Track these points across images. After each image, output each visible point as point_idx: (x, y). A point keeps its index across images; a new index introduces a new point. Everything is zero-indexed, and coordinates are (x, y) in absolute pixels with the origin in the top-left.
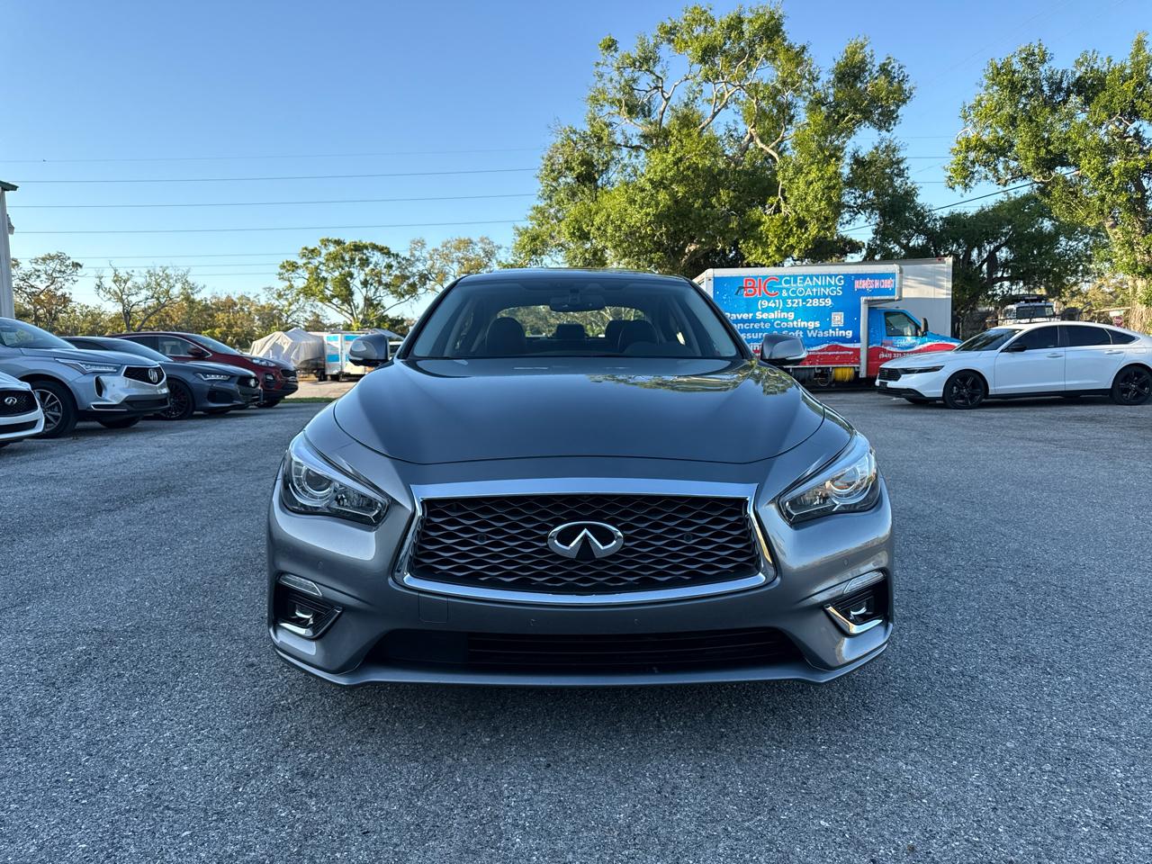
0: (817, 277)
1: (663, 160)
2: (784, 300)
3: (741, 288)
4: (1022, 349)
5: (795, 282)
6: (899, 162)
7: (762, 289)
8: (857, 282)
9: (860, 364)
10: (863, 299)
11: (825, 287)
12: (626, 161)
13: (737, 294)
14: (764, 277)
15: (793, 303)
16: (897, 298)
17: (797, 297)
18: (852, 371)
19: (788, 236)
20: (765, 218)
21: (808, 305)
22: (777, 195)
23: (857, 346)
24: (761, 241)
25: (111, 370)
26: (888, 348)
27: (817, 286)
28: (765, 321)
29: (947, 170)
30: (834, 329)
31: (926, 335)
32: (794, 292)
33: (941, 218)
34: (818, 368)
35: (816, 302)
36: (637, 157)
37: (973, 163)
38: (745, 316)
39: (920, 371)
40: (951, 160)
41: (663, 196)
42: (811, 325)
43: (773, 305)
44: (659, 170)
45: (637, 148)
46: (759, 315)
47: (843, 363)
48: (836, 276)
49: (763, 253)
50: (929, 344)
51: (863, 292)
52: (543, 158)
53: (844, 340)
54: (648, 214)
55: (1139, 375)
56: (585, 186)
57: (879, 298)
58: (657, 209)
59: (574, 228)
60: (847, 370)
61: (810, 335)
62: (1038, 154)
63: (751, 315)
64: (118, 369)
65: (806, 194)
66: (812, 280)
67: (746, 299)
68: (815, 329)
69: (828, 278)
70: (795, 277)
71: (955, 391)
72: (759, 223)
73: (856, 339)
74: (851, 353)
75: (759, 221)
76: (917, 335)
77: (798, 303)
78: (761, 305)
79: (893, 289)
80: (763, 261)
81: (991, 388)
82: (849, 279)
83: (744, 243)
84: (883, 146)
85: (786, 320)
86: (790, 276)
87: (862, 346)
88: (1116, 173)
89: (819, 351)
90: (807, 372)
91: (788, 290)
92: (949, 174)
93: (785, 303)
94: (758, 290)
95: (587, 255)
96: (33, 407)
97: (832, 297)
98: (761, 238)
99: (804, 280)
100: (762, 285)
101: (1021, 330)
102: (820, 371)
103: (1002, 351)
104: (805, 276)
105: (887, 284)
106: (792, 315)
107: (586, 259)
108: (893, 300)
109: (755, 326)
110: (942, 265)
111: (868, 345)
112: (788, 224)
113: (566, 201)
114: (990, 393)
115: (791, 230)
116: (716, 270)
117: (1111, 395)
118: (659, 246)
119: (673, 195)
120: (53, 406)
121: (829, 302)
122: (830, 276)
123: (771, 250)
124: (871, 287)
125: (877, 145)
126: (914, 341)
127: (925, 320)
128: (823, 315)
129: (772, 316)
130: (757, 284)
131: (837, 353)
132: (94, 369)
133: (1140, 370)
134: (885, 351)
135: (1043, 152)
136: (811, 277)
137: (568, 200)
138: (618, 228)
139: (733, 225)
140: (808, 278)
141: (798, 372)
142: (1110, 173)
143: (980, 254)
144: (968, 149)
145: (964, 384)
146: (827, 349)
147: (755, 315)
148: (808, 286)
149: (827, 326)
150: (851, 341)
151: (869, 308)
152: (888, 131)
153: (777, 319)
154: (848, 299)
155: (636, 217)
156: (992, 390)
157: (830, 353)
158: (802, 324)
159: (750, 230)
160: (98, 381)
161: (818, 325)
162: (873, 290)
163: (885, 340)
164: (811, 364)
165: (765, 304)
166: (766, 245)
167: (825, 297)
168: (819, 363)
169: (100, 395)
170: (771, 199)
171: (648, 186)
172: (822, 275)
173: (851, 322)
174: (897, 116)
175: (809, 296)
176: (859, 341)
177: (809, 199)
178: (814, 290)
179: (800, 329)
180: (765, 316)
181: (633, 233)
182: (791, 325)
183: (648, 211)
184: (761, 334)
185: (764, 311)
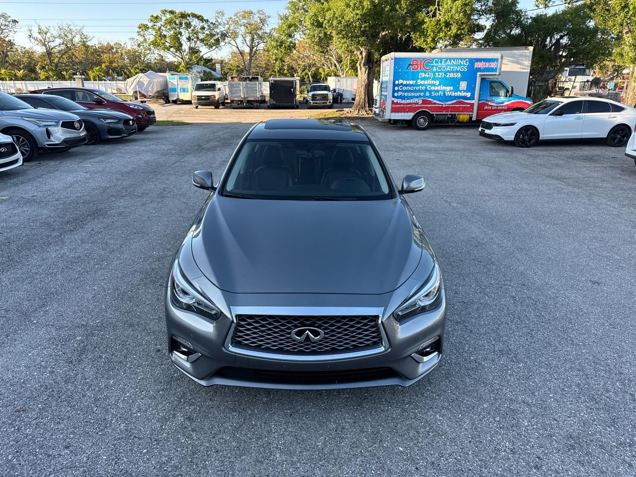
0: (454, 59)
2: (434, 73)
3: (409, 65)
4: (561, 115)
5: (441, 62)
7: (422, 66)
8: (476, 63)
9: (473, 112)
10: (479, 74)
11: (457, 66)
13: (407, 68)
14: (424, 59)
15: (439, 75)
16: (498, 74)
17: (442, 72)
18: (468, 116)
19: (439, 32)
20: (427, 20)
21: (447, 76)
22: (435, 5)
23: (472, 102)
24: (423, 33)
25: (54, 123)
26: (490, 103)
27: (453, 65)
28: (422, 85)
30: (461, 91)
31: (511, 96)
32: (440, 68)
33: (531, 18)
34: (450, 114)
35: (452, 75)
38: (411, 82)
39: (503, 125)
42: (448, 88)
43: (428, 76)
46: (419, 82)
47: (464, 112)
48: (465, 59)
49: (424, 41)
50: (513, 101)
51: (479, 70)
53: (465, 98)
54: (357, 14)
55: (623, 129)
57: (487, 73)
58: (363, 11)
59: (314, 20)
60: (466, 116)
61: (447, 95)
63: (415, 81)
64: (58, 123)
65: (452, 7)
66: (451, 61)
67: (413, 72)
68: (450, 91)
69: (460, 60)
70: (441, 59)
71: (521, 137)
72: (423, 22)
73: (472, 98)
74: (468, 106)
75: (423, 20)
76: (506, 96)
77: (442, 75)
78: (421, 76)
79: (496, 68)
80: (424, 46)
81: (541, 136)
82: (472, 61)
83: (413, 34)
85: (434, 85)
86: (438, 58)
87: (475, 102)
89: (451, 104)
90: (444, 116)
91: (436, 67)
93: (434, 75)
94: (419, 66)
96: (15, 152)
97: (461, 72)
98: (423, 32)
99: (446, 61)
100: (422, 64)
101: (562, 102)
102: (450, 116)
103: (550, 115)
104: (447, 59)
105: (493, 65)
106: (437, 83)
108: (496, 75)
109: (417, 89)
110: (526, 51)
111: (479, 100)
112: (440, 25)
114: (540, 139)
115: (441, 28)
116: (396, 53)
117: (606, 141)
118: (364, 33)
120: (24, 144)
121: (459, 75)
122: (461, 59)
123: (429, 40)
124: (484, 67)
126: (505, 99)
127: (512, 87)
128: (455, 83)
129: (426, 82)
130: (419, 63)
131: (461, 105)
132: (44, 123)
133: (623, 127)
134: (488, 105)
136: (450, 59)
138: (340, 22)
139: (408, 23)
140: (449, 60)
141: (438, 116)
142: (628, 7)
143: (551, 40)
145: (527, 133)
146: (456, 103)
147: (417, 82)
148: (448, 65)
149: (457, 89)
150: (469, 99)
151: (482, 78)
153: (429, 85)
154: (470, 74)
155: (350, 15)
156: (542, 136)
157: (457, 106)
158: (443, 88)
159: (417, 26)
160: (47, 131)
161: (452, 89)
163: (489, 98)
164: (446, 112)
165: (423, 75)
166: (426, 36)
167: (457, 72)
168: (451, 112)
169: (49, 138)
170: (432, 8)
172: (456, 59)
173: (470, 88)
175: (448, 71)
176: (473, 99)
177: (453, 11)
178: (452, 68)
179: (441, 91)
180: (422, 82)
181: (348, 25)
182: (436, 88)
183: (357, 12)
184: (419, 93)
185: (422, 79)
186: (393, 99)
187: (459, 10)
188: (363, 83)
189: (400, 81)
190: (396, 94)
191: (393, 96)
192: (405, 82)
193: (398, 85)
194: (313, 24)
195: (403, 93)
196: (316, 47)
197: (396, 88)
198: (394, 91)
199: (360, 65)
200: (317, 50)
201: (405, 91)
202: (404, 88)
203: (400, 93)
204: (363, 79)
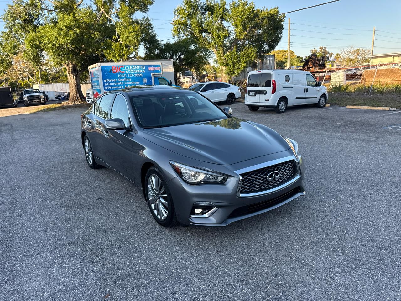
0: (136, 66)
1: (69, 19)
2: (127, 74)
3: (111, 70)
4: (206, 91)
5: (130, 68)
6: (151, 25)
7: (119, 70)
8: (149, 68)
10: (152, 74)
11: (139, 69)
12: (47, 15)
13: (110, 72)
14: (119, 66)
15: (130, 75)
16: (162, 73)
17: (131, 73)
19: (123, 51)
20: (113, 43)
21: (135, 76)
22: (116, 35)
27: (137, 69)
28: (121, 82)
29: (172, 30)
30: (144, 84)
32: (130, 71)
35: (137, 75)
36: (51, 14)
37: (180, 29)
38: (114, 80)
40: (172, 27)
41: (71, 32)
43: (123, 76)
44: (68, 22)
45: (51, 11)
46: (119, 80)
48: (143, 66)
49: (113, 56)
51: (151, 72)
52: (5, 11)
54: (67, 40)
55: (232, 96)
56: (29, 25)
57: (156, 73)
58: (71, 38)
62: (199, 28)
63: (116, 80)
65: (129, 36)
66: (135, 67)
67: (114, 74)
68: (138, 84)
69: (140, 67)
70: (129, 66)
72: (111, 45)
77: (132, 75)
78: (119, 76)
79: (160, 70)
80: (113, 59)
82: (147, 67)
84: (145, 18)
85: (128, 81)
86: (127, 66)
88: (222, 37)
91: (127, 71)
92: (172, 32)
93: (127, 76)
95: (34, 54)
97: (142, 73)
98: (112, 51)
100: (119, 69)
101: (204, 85)
103: (200, 91)
104: (133, 66)
105: (158, 69)
106: (130, 80)
107: (34, 55)
108: (161, 74)
109: (118, 84)
110: (170, 62)
112: (122, 46)
113: (20, 31)
115: (123, 48)
116: (101, 63)
119: (75, 32)
121: (141, 75)
122: (141, 66)
123: (116, 55)
124: (154, 70)
125: (143, 18)
127: (170, 80)
128: (140, 79)
129: (123, 80)
130: (117, 69)
133: (232, 94)
135: (200, 28)
136: (135, 66)
137: (21, 30)
138: (54, 45)
139: (101, 45)
140: (134, 67)
144: (179, 24)
147: (117, 80)
148: (134, 69)
149: (142, 83)
151: (154, 77)
152: (145, 13)
153: (126, 81)
154: (147, 74)
155: (62, 40)
158: (134, 83)
159: (108, 48)
161: (139, 83)
162: (155, 71)
165: (121, 76)
166: (114, 53)
167: (140, 73)
170: (114, 37)
171: (64, 28)
172: (138, 66)
173: (149, 82)
174: (148, 8)
175: (135, 73)
177: (130, 38)
178: (136, 71)
179: (133, 85)
180: (121, 80)
181: (61, 47)
182: (130, 83)
183: (67, 38)
184: (120, 87)
185: (120, 78)
186: (105, 91)
187: (134, 38)
188: (73, 84)
189: (107, 80)
190: (106, 88)
191: (105, 89)
192: (110, 81)
193: (106, 83)
194: (32, 46)
195: (111, 87)
196: (33, 63)
197: (106, 84)
198: (105, 86)
199: (69, 73)
200: (33, 65)
201: (112, 86)
202: (111, 84)
203: (109, 88)
204: (72, 81)
